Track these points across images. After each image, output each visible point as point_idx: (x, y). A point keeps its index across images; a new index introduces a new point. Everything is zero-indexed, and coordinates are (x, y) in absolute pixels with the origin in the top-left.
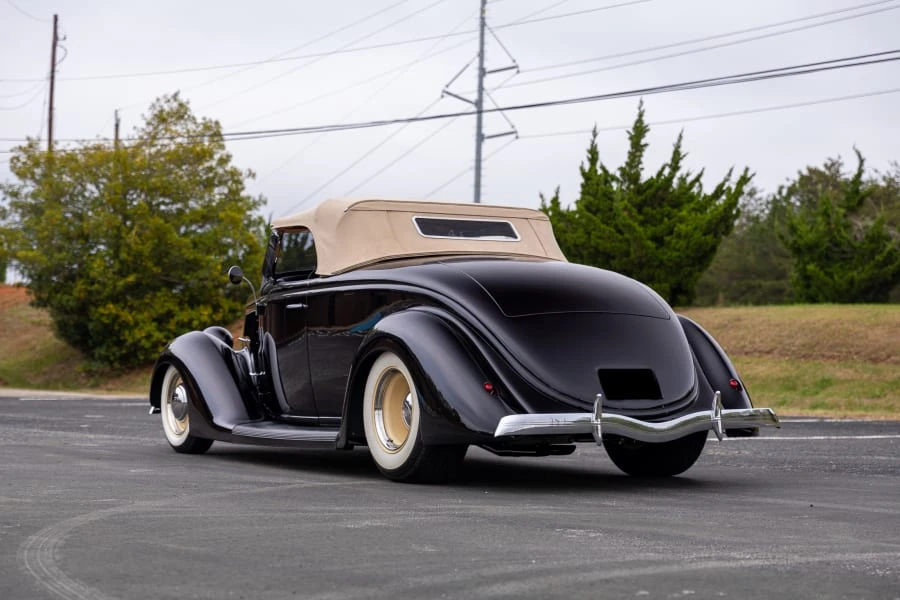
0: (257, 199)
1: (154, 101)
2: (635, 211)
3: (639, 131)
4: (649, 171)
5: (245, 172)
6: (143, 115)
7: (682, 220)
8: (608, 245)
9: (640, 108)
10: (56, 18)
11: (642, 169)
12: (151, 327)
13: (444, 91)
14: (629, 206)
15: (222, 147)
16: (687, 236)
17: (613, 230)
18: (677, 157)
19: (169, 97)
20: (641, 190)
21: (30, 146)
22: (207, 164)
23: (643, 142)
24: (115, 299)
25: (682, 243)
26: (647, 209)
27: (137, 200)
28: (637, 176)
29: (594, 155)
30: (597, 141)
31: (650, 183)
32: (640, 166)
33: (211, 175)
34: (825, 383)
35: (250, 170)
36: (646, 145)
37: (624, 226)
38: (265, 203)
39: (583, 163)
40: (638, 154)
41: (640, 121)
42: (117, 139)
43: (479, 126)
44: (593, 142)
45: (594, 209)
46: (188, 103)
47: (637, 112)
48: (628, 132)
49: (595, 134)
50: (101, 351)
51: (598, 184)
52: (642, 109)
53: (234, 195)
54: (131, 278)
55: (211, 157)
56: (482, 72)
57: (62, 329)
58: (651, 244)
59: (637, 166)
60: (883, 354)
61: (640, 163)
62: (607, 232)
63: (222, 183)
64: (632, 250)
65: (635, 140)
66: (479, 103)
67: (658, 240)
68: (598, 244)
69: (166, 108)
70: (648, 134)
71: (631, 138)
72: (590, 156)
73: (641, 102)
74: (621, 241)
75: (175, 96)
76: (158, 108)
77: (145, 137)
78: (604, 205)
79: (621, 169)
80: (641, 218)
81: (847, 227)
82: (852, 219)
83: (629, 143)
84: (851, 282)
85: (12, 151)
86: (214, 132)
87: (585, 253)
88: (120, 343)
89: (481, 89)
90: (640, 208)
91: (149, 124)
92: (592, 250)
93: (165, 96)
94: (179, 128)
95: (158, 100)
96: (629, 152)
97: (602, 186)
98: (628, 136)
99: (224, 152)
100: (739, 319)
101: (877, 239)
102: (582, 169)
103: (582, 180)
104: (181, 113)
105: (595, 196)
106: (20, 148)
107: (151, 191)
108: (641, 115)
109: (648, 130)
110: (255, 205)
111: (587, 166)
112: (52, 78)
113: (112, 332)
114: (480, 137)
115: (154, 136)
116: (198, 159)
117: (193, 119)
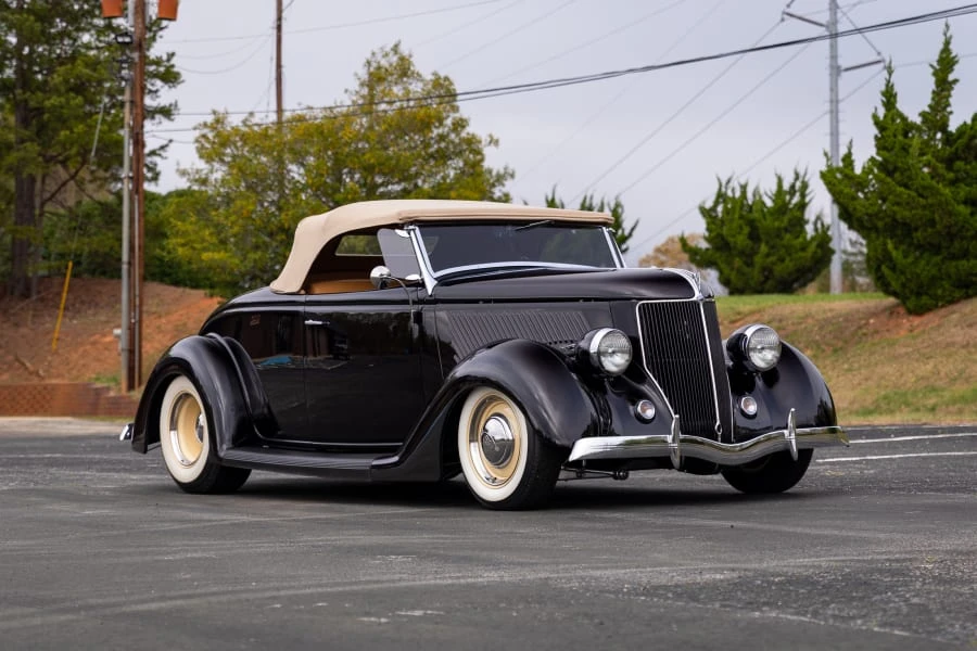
0: (502, 171)
1: (369, 56)
2: (941, 167)
3: (946, 62)
5: (484, 138)
6: (356, 74)
8: (907, 213)
9: (945, 34)
11: (951, 113)
13: (784, 13)
14: (933, 161)
15: (455, 109)
17: (913, 194)
19: (388, 49)
20: (949, 139)
21: (218, 121)
22: (435, 132)
23: (951, 77)
26: (959, 164)
28: (945, 122)
31: (963, 130)
32: (949, 109)
33: (443, 145)
35: (491, 136)
36: (956, 81)
37: (925, 188)
38: (512, 176)
39: (876, 109)
40: (945, 93)
41: (946, 50)
43: (834, 57)
44: (889, 82)
45: (891, 167)
46: (411, 56)
47: (943, 39)
48: (932, 66)
49: (890, 72)
51: (895, 136)
52: (948, 35)
55: (441, 121)
58: (964, 209)
59: (945, 108)
61: (949, 105)
62: (905, 196)
63: (459, 154)
64: (937, 217)
65: (940, 74)
66: (832, 24)
68: (895, 213)
69: (384, 63)
70: (956, 67)
71: (935, 74)
72: (884, 99)
73: (947, 26)
74: (924, 207)
75: (395, 49)
76: (374, 65)
77: (360, 102)
78: (902, 162)
79: (923, 114)
80: (951, 175)
83: (933, 79)
85: (195, 129)
86: (444, 92)
87: (880, 224)
89: (836, 7)
90: (949, 162)
91: (362, 85)
92: (888, 220)
93: (382, 49)
94: (397, 90)
95: (373, 54)
96: (934, 92)
97: (900, 138)
98: (931, 70)
99: (457, 115)
102: (875, 117)
103: (875, 131)
104: (404, 70)
105: (891, 150)
106: (205, 125)
108: (947, 43)
109: (957, 62)
110: (500, 179)
111: (881, 112)
112: (279, 28)
114: (836, 71)
115: (371, 101)
116: (425, 125)
117: (419, 77)
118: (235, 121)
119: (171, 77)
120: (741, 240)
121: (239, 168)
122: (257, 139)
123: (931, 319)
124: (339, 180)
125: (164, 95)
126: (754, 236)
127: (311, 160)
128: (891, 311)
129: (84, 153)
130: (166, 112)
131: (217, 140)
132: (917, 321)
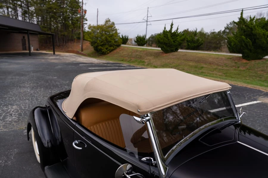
3: (172, 25)
4: (173, 31)
5: (117, 29)
7: (178, 39)
10: (98, 9)
12: (105, 49)
14: (170, 36)
15: (114, 25)
16: (178, 41)
17: (167, 40)
18: (178, 29)
20: (172, 34)
22: (113, 28)
24: (101, 46)
25: (177, 42)
27: (104, 32)
28: (171, 32)
29: (165, 28)
30: (166, 26)
31: (173, 33)
34: (202, 67)
36: (173, 27)
37: (169, 39)
42: (97, 24)
43: (147, 23)
49: (165, 25)
50: (99, 52)
53: (116, 32)
54: (103, 43)
56: (148, 17)
57: (95, 49)
58: (173, 42)
59: (171, 30)
60: (212, 63)
63: (115, 30)
66: (147, 21)
67: (174, 41)
74: (169, 42)
75: (108, 19)
76: (106, 20)
78: (166, 36)
79: (169, 30)
80: (172, 38)
81: (194, 38)
82: (195, 37)
84: (194, 46)
86: (113, 24)
88: (101, 51)
89: (147, 19)
91: (105, 22)
94: (109, 23)
96: (170, 28)
97: (166, 33)
100: (186, 54)
101: (198, 40)
104: (109, 21)
105: (165, 35)
107: (105, 31)
108: (172, 22)
110: (119, 34)
111: (164, 30)
113: (101, 50)
114: (147, 25)
115: (106, 24)
116: (111, 27)
117: (111, 22)
118: (92, 25)
119: (87, 20)
120: (139, 40)
121: (92, 30)
122: (94, 27)
123: (168, 54)
124: (102, 32)
125: (86, 22)
126: (141, 40)
127: (100, 30)
128: (163, 53)
129: (77, 27)
130: (86, 24)
131: (90, 27)
132: (166, 54)
